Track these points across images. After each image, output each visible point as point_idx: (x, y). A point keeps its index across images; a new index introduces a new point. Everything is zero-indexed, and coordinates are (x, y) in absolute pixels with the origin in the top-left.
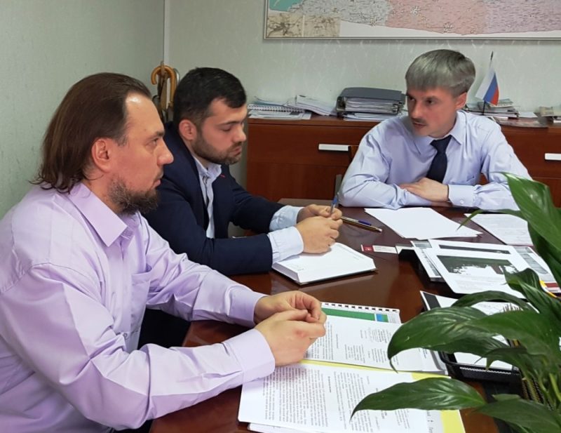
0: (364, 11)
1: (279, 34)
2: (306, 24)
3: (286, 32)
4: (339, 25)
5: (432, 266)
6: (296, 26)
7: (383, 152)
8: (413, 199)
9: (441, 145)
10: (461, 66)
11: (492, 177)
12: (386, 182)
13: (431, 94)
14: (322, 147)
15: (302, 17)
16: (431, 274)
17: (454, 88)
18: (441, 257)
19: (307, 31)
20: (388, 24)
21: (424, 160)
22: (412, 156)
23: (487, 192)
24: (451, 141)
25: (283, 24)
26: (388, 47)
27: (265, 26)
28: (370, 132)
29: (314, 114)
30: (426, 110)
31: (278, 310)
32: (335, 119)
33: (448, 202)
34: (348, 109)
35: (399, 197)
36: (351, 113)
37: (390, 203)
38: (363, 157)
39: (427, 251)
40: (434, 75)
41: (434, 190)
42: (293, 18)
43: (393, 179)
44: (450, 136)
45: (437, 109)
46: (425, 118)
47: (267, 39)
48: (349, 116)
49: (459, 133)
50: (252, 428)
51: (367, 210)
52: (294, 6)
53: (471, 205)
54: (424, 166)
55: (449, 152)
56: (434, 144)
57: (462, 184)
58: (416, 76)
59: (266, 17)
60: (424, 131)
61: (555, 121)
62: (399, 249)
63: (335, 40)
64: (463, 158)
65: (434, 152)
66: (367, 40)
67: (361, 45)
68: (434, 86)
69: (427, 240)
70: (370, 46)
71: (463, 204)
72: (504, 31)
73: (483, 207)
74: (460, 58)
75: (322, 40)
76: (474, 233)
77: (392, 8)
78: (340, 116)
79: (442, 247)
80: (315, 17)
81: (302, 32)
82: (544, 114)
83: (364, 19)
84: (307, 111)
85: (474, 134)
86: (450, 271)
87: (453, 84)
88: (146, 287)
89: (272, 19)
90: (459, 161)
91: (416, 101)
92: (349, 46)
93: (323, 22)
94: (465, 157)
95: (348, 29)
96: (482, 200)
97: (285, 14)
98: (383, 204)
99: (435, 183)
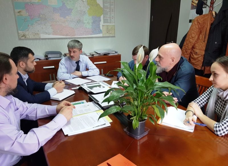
0: (46, 31)
1: (23, 38)
2: (31, 35)
3: (25, 37)
4: (40, 35)
5: (87, 89)
6: (28, 36)
7: (65, 66)
8: (75, 76)
9: (78, 63)
10: (80, 43)
11: (89, 68)
12: (67, 73)
13: (74, 50)
14: (44, 68)
15: (29, 33)
16: (88, 91)
17: (79, 48)
18: (88, 87)
19: (31, 36)
20: (53, 34)
21: (75, 66)
22: (72, 66)
23: (89, 72)
24: (80, 62)
25: (24, 35)
26: (54, 40)
27: (19, 36)
28: (61, 61)
29: (39, 59)
30: (74, 54)
31: (62, 108)
32: (45, 60)
33: (82, 75)
34: (48, 57)
35: (72, 76)
36: (50, 58)
37: (70, 78)
38: (61, 68)
39: (84, 86)
40: (74, 45)
41: (78, 73)
42: (27, 33)
43: (69, 72)
44: (79, 60)
45: (76, 53)
46: (74, 56)
47: (20, 39)
48: (49, 59)
49: (81, 60)
50: (69, 135)
51: (65, 81)
52: (26, 30)
53: (87, 75)
54: (75, 68)
55: (80, 64)
56: (76, 63)
57: (83, 71)
58: (70, 45)
59: (18, 33)
60: (74, 59)
61: (94, 55)
62: (78, 88)
63: (40, 39)
64: (82, 65)
65: (76, 65)
66: (48, 39)
67: (47, 40)
68: (75, 48)
69: (83, 84)
70: (50, 40)
71: (85, 75)
72: (79, 36)
73: (89, 75)
74: (79, 42)
75: (36, 39)
76: (90, 81)
77: (53, 30)
78: (47, 59)
79: (87, 85)
80: (33, 33)
81: (30, 37)
82: (92, 54)
83: (46, 33)
84: (37, 59)
85: (84, 59)
86: (91, 89)
87: (79, 47)
88: (19, 115)
89: (21, 34)
90: (82, 66)
91: (71, 52)
92: (44, 41)
93: (36, 34)
94: (83, 65)
95: (43, 36)
96: (89, 74)
97: (24, 32)
98: (68, 79)
99: (78, 72)
